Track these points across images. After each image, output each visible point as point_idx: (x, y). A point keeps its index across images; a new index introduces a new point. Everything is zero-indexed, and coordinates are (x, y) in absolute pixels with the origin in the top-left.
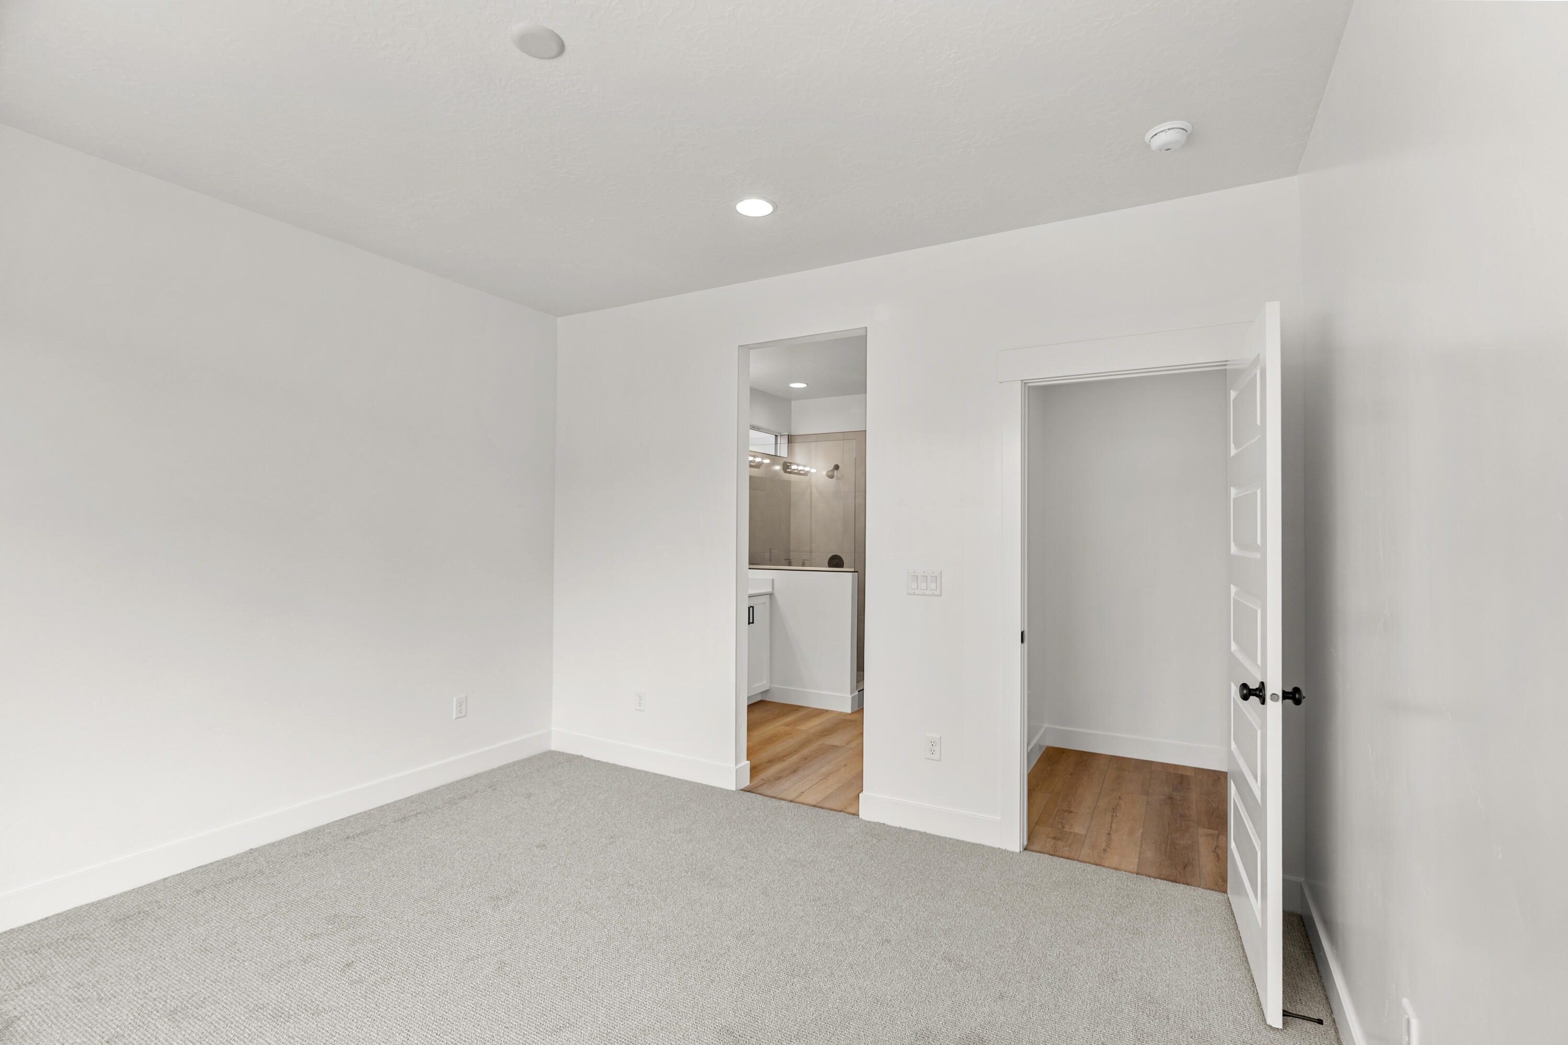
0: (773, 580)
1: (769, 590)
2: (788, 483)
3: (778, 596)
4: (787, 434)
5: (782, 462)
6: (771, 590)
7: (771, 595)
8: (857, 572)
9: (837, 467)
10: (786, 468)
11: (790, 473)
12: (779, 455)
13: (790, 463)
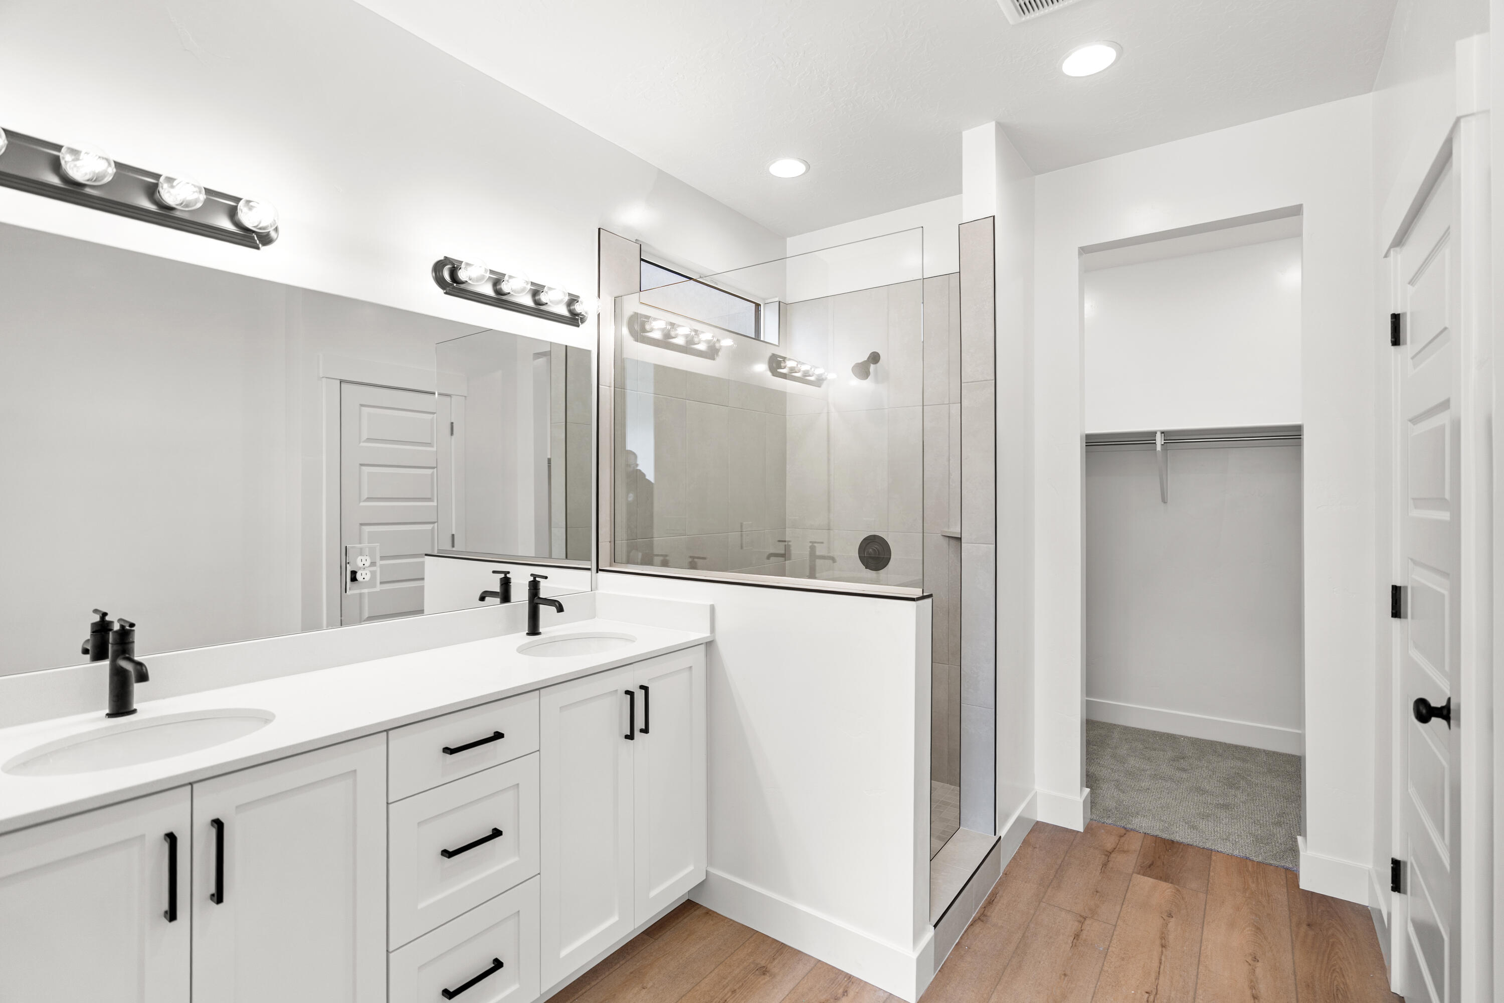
0: (712, 608)
1: (703, 634)
2: (780, 397)
3: (722, 646)
4: (777, 299)
5: (768, 354)
6: (708, 635)
7: (709, 645)
8: (930, 596)
9: (875, 358)
10: (774, 365)
11: (784, 376)
12: (762, 339)
13: (784, 358)
